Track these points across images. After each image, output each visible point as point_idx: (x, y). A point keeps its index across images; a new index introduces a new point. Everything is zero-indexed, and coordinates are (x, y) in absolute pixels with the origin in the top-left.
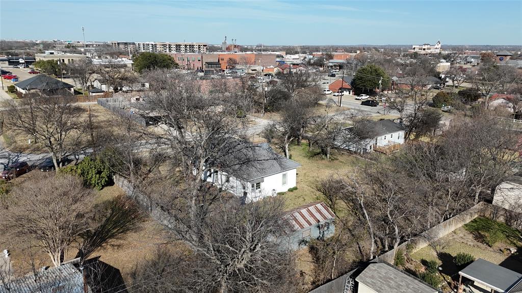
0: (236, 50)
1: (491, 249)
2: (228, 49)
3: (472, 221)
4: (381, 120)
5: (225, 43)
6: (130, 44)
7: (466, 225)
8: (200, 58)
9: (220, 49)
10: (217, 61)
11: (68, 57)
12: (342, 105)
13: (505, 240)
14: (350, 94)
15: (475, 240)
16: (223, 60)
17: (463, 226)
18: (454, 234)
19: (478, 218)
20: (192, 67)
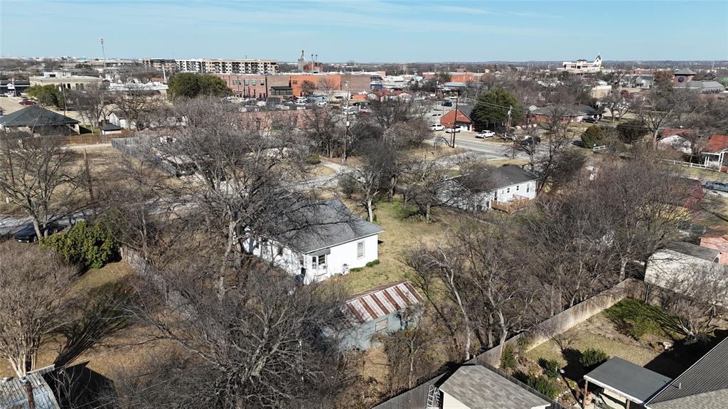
0: (318, 69)
1: (637, 344)
3: (615, 305)
4: (505, 165)
5: (302, 60)
6: (168, 62)
7: (607, 311)
8: (263, 80)
9: (295, 69)
10: (288, 85)
11: (77, 80)
12: (455, 146)
13: (658, 331)
14: (469, 129)
15: (617, 330)
16: (295, 83)
17: (602, 312)
18: (589, 323)
19: (624, 300)
20: (252, 94)
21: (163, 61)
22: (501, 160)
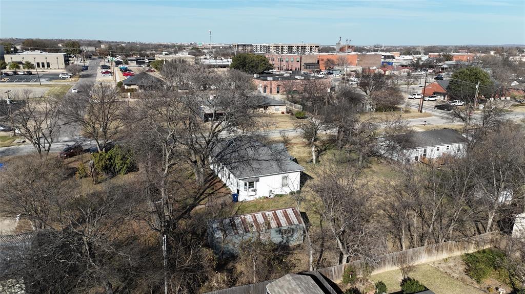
0: (350, 50)
1: (478, 286)
2: (342, 50)
3: (479, 252)
5: (339, 44)
6: (248, 46)
7: (468, 255)
8: (298, 59)
9: (333, 50)
10: (317, 62)
12: (423, 111)
13: (504, 278)
14: (444, 99)
15: (465, 272)
16: (322, 60)
17: (462, 256)
18: (443, 262)
19: (490, 249)
20: (290, 68)
21: (244, 46)
22: (458, 125)
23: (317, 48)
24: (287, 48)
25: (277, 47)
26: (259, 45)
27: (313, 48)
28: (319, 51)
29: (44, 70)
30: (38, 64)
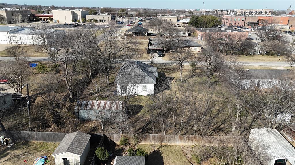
2: (291, 13)
4: (288, 69)
6: (224, 11)
11: (169, 18)
20: (236, 25)
21: (222, 11)
23: (270, 12)
24: (248, 12)
25: (241, 11)
26: (230, 10)
27: (268, 12)
28: (272, 14)
29: (102, 23)
30: (100, 20)
